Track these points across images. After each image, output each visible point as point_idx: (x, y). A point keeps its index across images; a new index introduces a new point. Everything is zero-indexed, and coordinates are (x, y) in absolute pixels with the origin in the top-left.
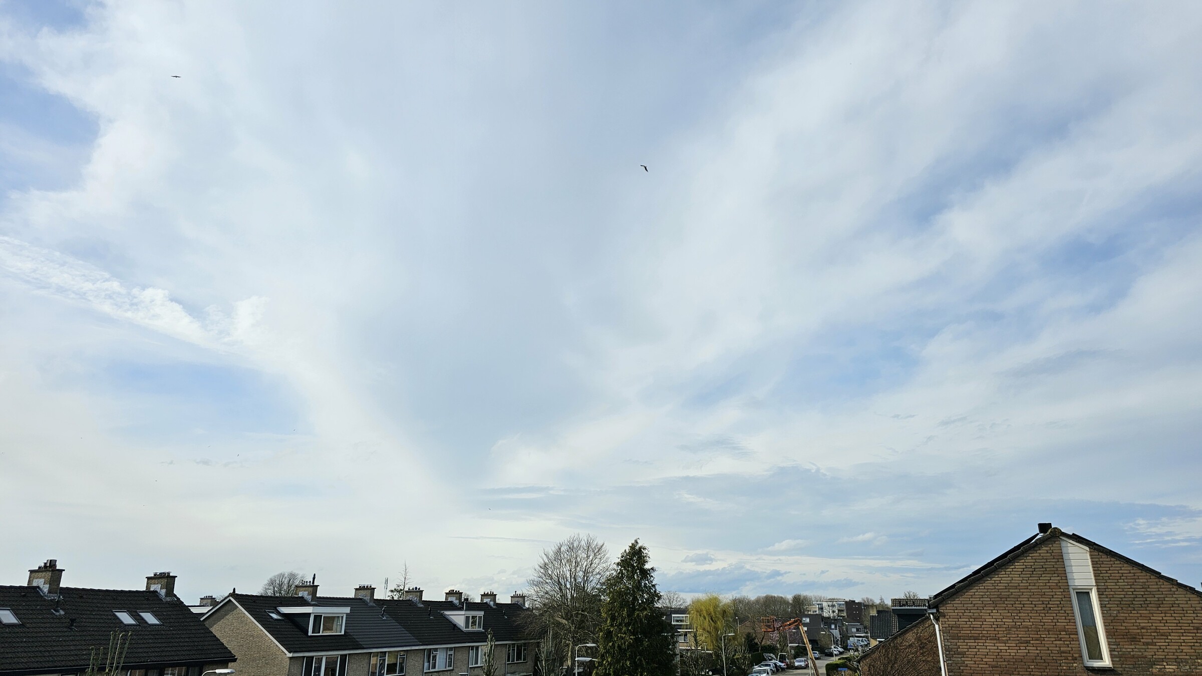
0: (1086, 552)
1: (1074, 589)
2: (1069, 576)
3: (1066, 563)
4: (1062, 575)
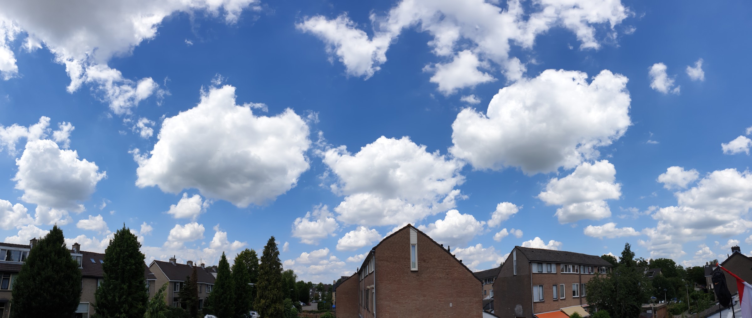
0: (415, 232)
1: (411, 244)
2: (411, 240)
3: (411, 236)
4: (409, 239)
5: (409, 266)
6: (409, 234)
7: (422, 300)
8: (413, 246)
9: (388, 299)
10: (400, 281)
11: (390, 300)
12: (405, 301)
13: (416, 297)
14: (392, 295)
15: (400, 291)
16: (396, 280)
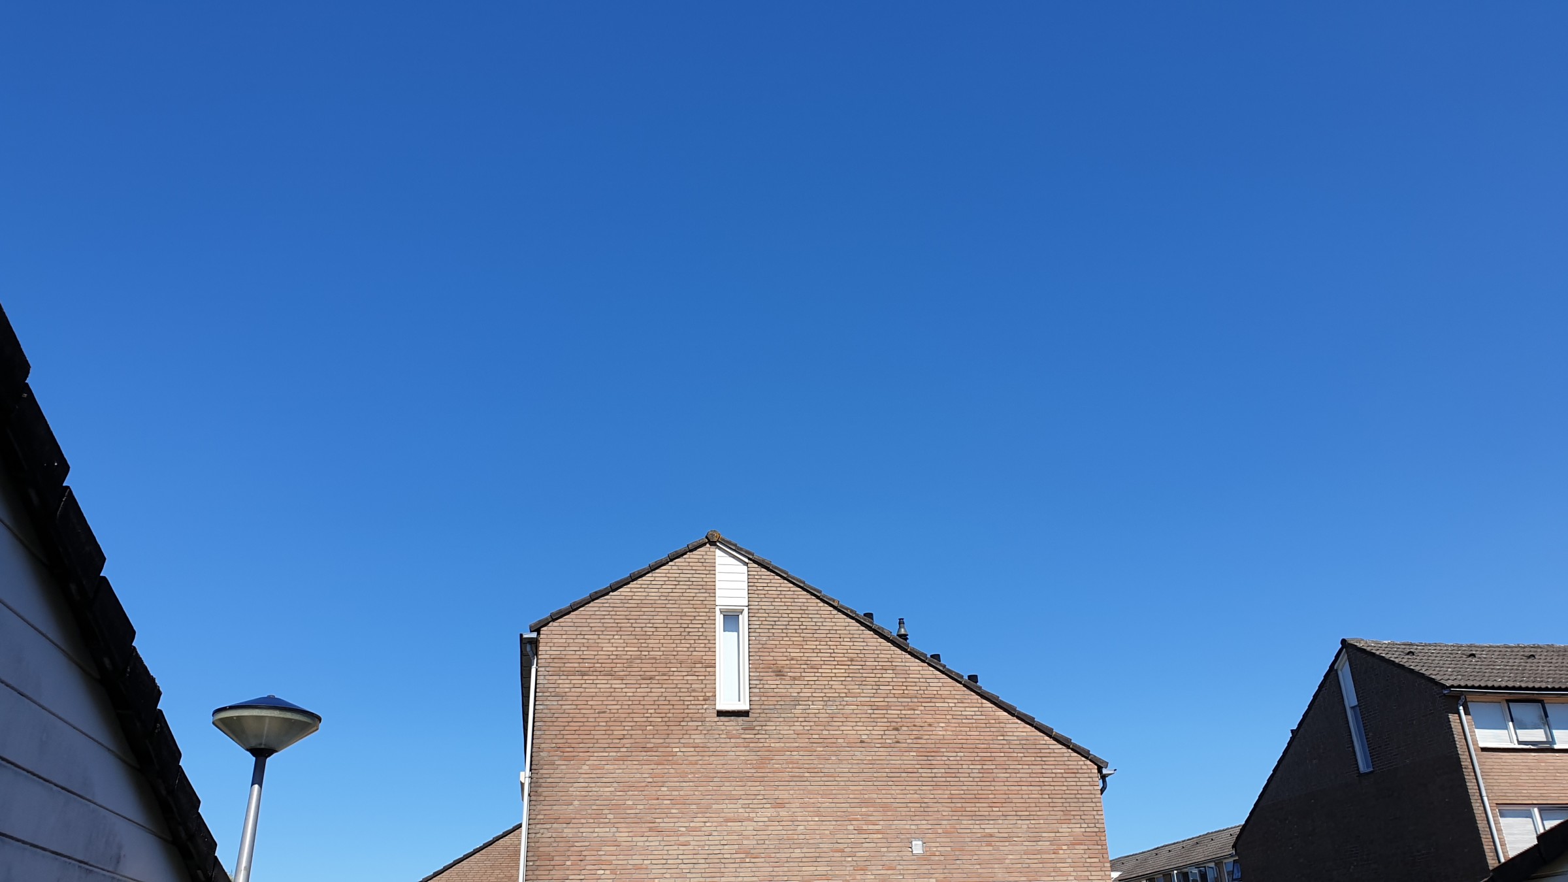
0: (743, 564)
1: (721, 611)
2: (718, 593)
3: (718, 577)
4: (711, 590)
5: (708, 694)
6: (711, 569)
7: (766, 819)
8: (731, 618)
9: (611, 816)
10: (670, 749)
11: (615, 821)
12: (687, 825)
13: (740, 810)
14: (630, 802)
15: (663, 789)
16: (648, 745)
